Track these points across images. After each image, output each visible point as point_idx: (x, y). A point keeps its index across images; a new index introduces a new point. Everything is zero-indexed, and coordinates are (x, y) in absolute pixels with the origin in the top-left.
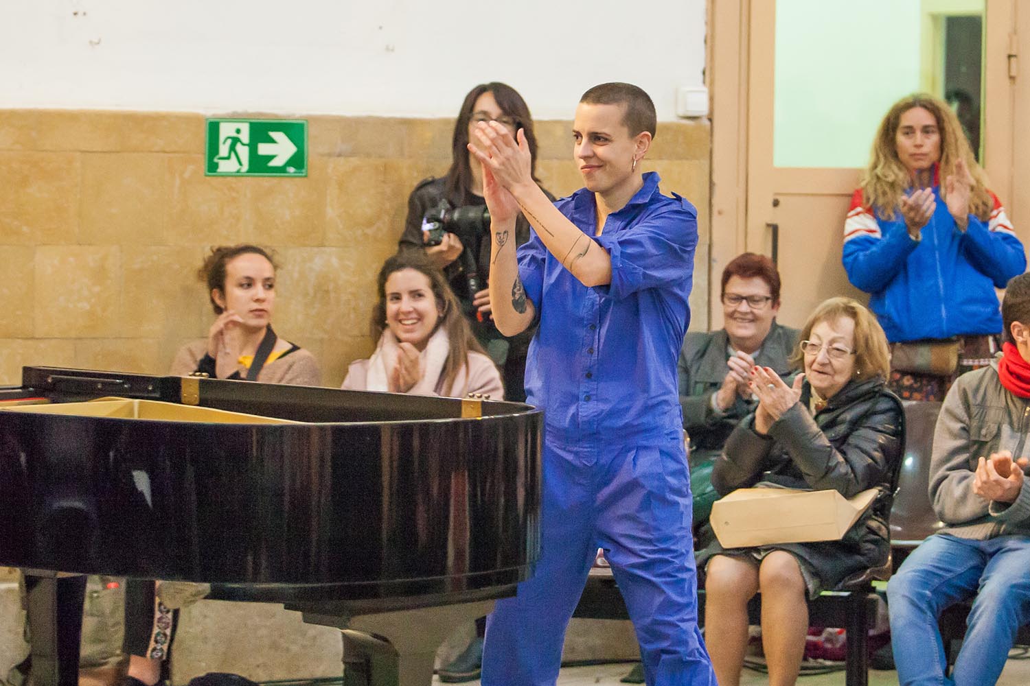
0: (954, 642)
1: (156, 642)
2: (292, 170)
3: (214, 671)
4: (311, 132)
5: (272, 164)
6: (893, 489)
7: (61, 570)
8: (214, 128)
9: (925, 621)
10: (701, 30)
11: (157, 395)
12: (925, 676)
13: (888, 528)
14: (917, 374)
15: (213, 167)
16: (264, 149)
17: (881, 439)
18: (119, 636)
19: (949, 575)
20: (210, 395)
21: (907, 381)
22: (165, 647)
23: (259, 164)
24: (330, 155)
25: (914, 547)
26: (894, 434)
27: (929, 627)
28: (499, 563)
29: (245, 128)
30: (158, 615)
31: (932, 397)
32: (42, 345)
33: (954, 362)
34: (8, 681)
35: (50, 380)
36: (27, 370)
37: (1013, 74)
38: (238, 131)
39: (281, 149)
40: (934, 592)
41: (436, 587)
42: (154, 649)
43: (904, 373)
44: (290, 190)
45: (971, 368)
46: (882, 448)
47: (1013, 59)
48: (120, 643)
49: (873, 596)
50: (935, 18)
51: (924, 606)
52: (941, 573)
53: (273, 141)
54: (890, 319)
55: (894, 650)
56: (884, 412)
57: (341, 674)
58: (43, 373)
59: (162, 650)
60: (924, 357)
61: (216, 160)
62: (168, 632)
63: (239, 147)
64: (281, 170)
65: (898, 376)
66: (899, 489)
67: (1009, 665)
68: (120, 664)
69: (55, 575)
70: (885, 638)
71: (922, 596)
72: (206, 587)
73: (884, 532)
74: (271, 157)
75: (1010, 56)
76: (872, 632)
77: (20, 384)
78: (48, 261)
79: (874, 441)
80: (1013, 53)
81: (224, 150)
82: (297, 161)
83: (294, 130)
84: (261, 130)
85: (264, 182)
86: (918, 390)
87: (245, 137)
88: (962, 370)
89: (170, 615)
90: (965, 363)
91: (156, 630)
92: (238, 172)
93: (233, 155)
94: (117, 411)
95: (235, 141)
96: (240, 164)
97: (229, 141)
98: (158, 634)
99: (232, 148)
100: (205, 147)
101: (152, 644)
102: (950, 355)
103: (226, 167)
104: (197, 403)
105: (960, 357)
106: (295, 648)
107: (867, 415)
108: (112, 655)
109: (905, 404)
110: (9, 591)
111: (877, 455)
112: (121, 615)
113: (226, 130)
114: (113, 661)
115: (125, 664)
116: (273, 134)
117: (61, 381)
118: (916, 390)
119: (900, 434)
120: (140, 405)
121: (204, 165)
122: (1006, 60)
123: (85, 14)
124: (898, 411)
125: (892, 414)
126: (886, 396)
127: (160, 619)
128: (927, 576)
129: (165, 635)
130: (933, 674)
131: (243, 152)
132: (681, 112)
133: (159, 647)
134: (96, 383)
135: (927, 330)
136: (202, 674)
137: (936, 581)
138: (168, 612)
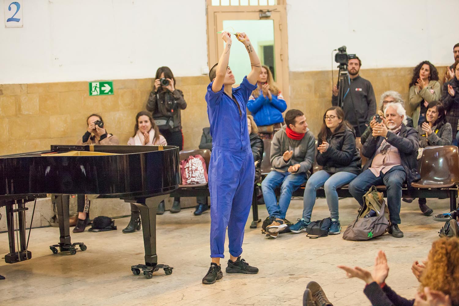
0: (278, 197)
1: (86, 208)
2: (110, 93)
3: (100, 216)
4: (114, 84)
5: (105, 92)
6: (261, 161)
7: (64, 193)
8: (91, 84)
9: (271, 192)
10: (206, 53)
11: (84, 150)
12: (273, 205)
13: (260, 171)
14: (264, 133)
15: (91, 94)
16: (103, 89)
17: (259, 149)
18: (76, 208)
19: (276, 181)
20: (97, 149)
21: (261, 135)
22: (88, 210)
23: (102, 92)
24: (119, 89)
25: (267, 175)
26: (261, 147)
27: (272, 193)
28: (170, 185)
29: (98, 84)
30: (86, 202)
31: (267, 138)
32: (53, 139)
33: (272, 130)
34: (50, 221)
35: (57, 148)
36: (52, 146)
37: (282, 59)
38: (97, 85)
39: (107, 88)
40: (273, 184)
41: (159, 191)
42: (85, 210)
43: (261, 133)
44: (110, 98)
45: (277, 131)
46: (259, 151)
47: (282, 56)
48: (77, 210)
49: (257, 187)
50: (261, 46)
51: (271, 188)
52: (274, 180)
53: (104, 86)
54: (257, 121)
55: (264, 199)
56: (259, 142)
57: (131, 214)
58: (56, 146)
59: (87, 210)
60: (265, 129)
61: (91, 92)
62: (88, 206)
63: (97, 88)
64: (108, 93)
65: (259, 134)
66: (263, 160)
67: (291, 201)
68: (77, 215)
69: (62, 195)
70: (261, 196)
71: (270, 186)
72: (98, 195)
73: (260, 172)
74: (105, 91)
75: (281, 55)
76: (258, 196)
77: (50, 149)
78: (53, 119)
79: (257, 150)
80: (282, 54)
81: (93, 89)
82: (111, 91)
83: (110, 83)
84: (102, 84)
85: (104, 96)
86: (265, 137)
87: (98, 86)
88: (275, 131)
89: (88, 202)
90: (275, 129)
91: (85, 206)
92: (97, 94)
93: (96, 91)
94: (75, 154)
95: (96, 87)
96: (97, 92)
97: (94, 87)
98: (86, 207)
99: (95, 89)
100: (89, 89)
101: (85, 209)
102: (271, 128)
103: (94, 93)
104: (94, 151)
105: (274, 128)
106: (118, 209)
107: (254, 144)
108: (75, 213)
109: (263, 140)
110: (49, 200)
111: (258, 153)
112: (76, 203)
113: (94, 85)
114: (75, 215)
115: (78, 215)
116: (105, 85)
117: (60, 148)
118: (264, 137)
119: (263, 147)
120: (80, 152)
121: (89, 94)
122: (280, 55)
123: (58, 59)
124: (262, 142)
125: (260, 143)
126: (259, 139)
127: (86, 203)
128: (271, 181)
129: (88, 207)
130: (274, 204)
131: (98, 89)
132: (203, 73)
133: (86, 210)
134: (69, 148)
135: (266, 123)
136: (97, 217)
137: (273, 182)
138: (88, 201)
